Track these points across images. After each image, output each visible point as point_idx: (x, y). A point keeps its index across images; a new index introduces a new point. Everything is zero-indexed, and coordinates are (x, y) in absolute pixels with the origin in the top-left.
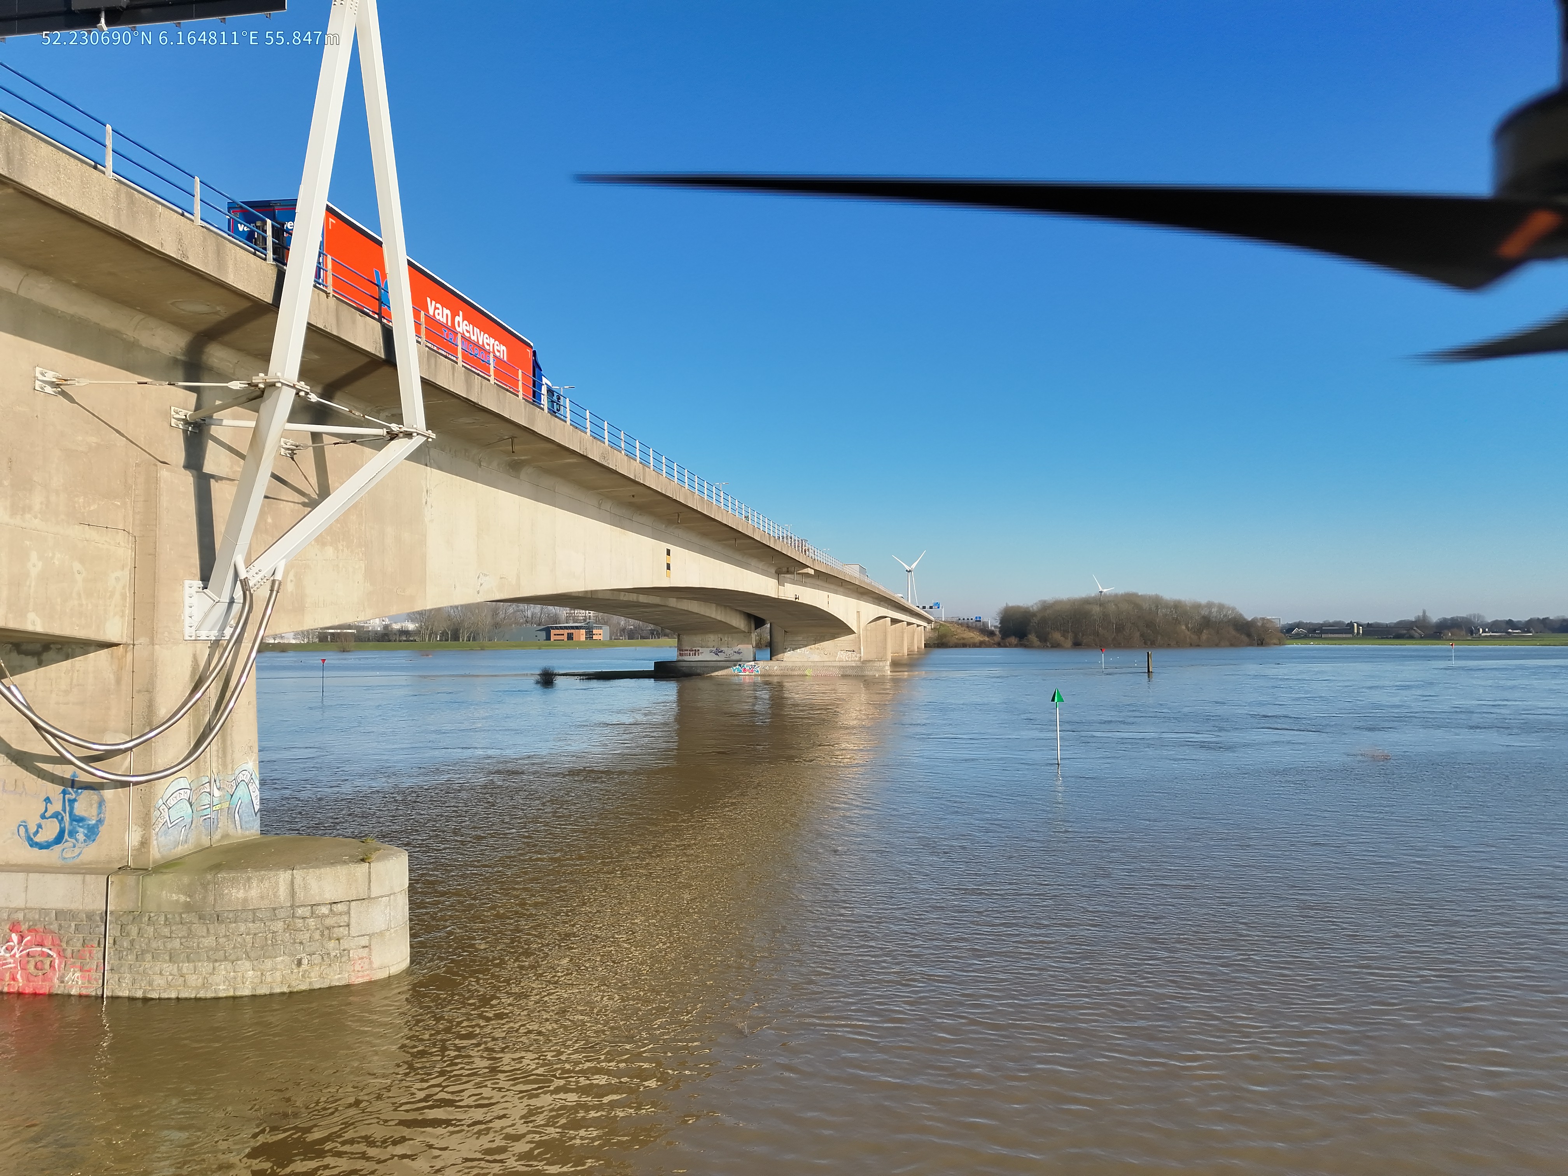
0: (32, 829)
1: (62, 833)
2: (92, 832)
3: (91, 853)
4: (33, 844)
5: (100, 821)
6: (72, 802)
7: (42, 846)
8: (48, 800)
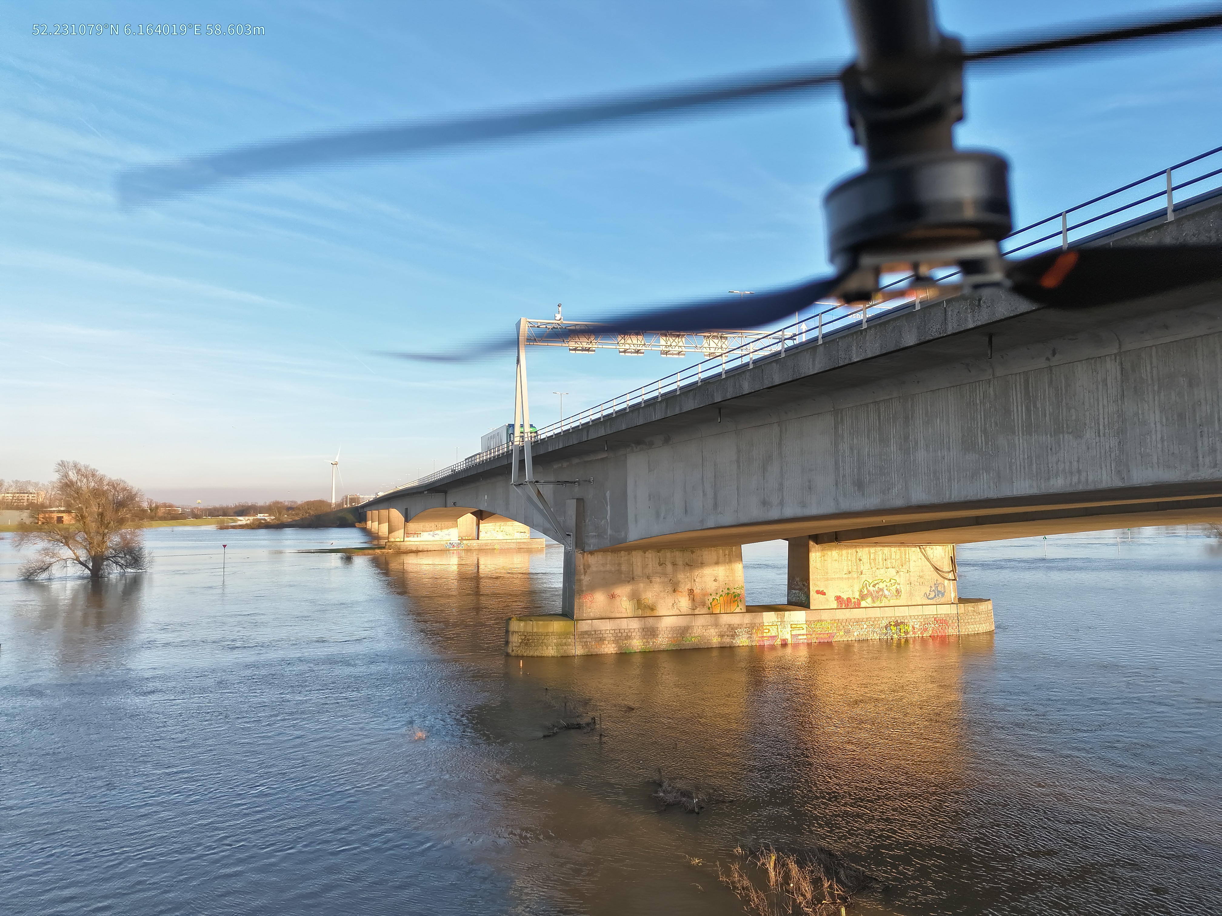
0: (928, 595)
1: (935, 596)
2: (943, 595)
3: (943, 600)
4: (929, 599)
5: (945, 592)
6: (937, 587)
7: (930, 599)
8: (931, 587)
